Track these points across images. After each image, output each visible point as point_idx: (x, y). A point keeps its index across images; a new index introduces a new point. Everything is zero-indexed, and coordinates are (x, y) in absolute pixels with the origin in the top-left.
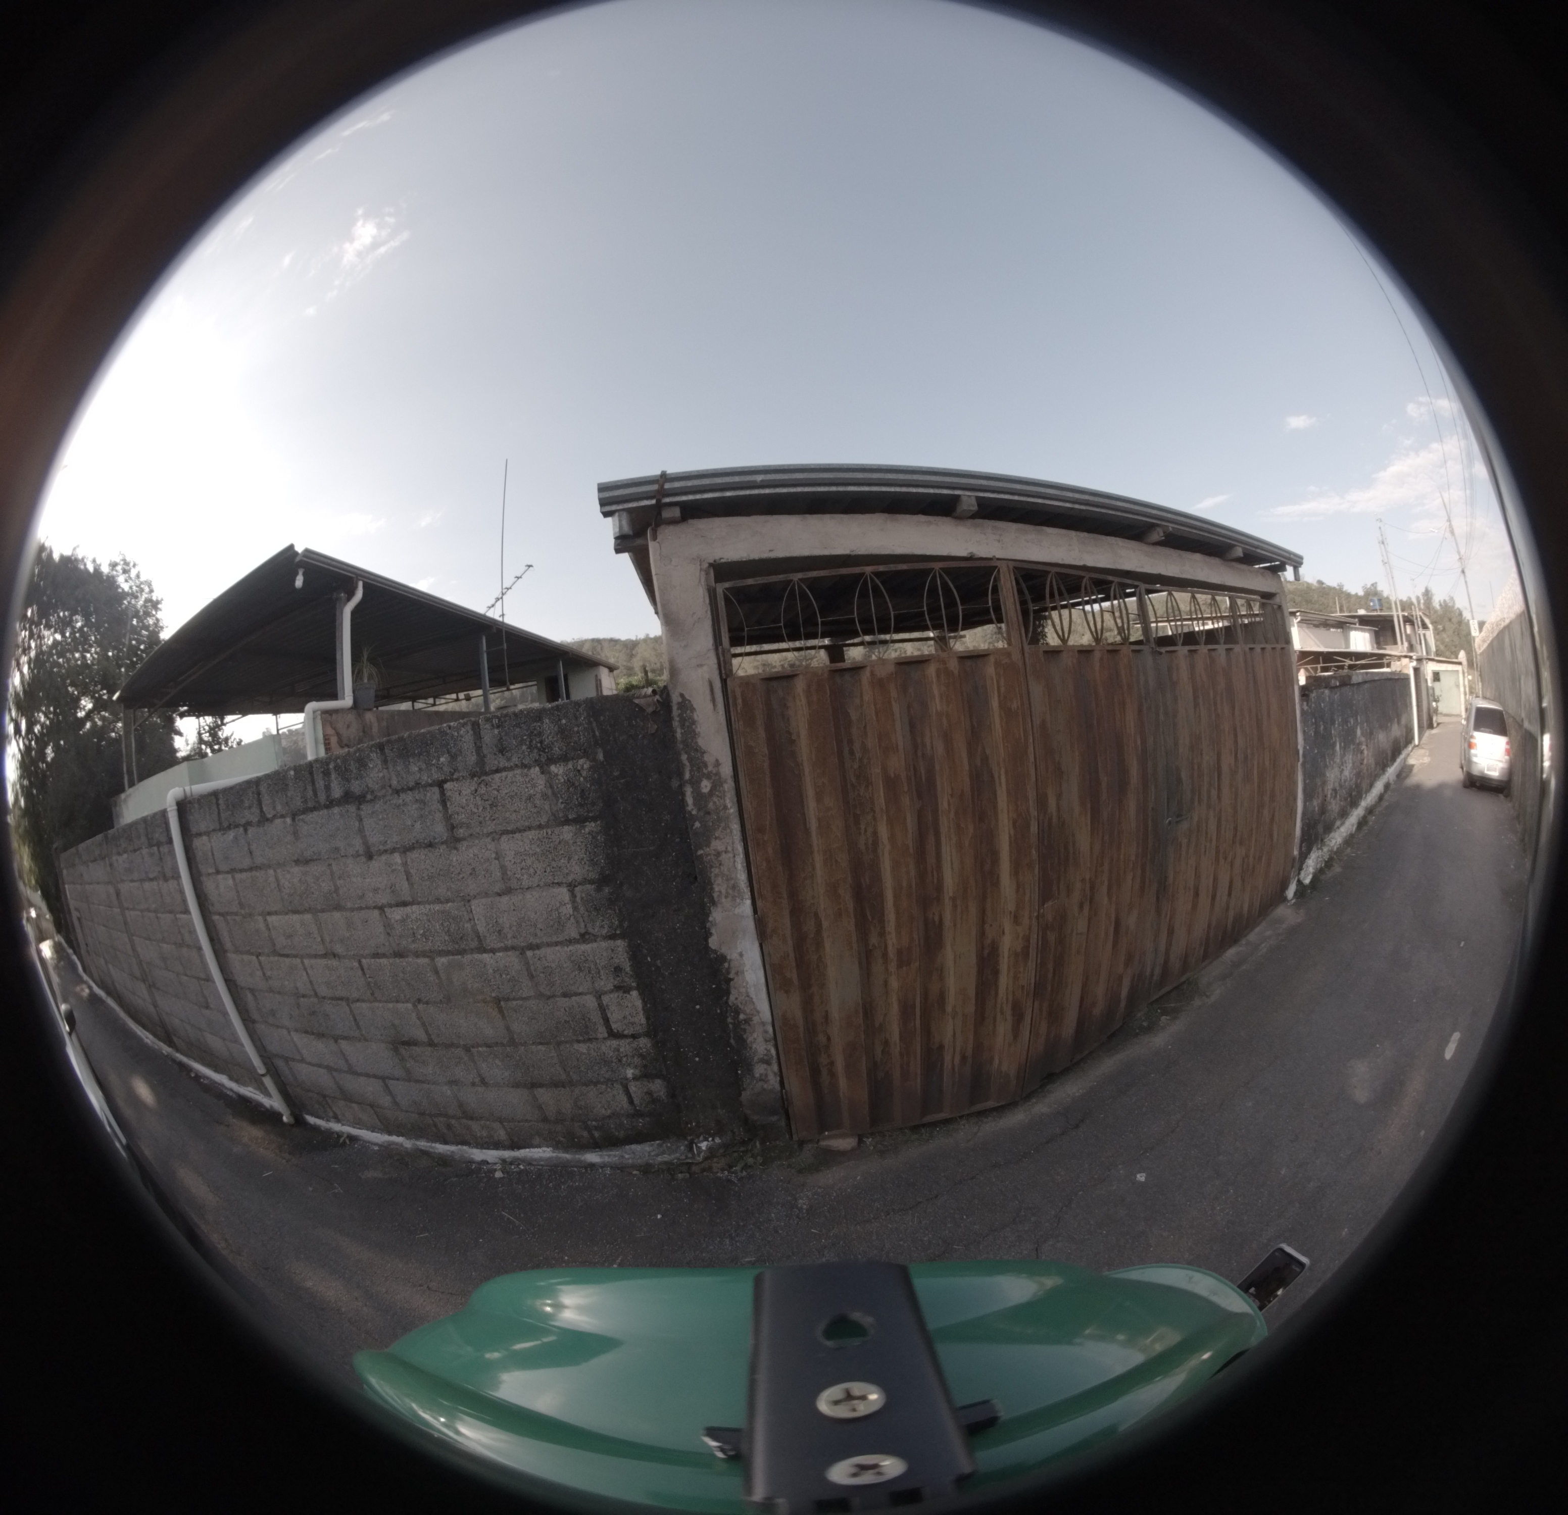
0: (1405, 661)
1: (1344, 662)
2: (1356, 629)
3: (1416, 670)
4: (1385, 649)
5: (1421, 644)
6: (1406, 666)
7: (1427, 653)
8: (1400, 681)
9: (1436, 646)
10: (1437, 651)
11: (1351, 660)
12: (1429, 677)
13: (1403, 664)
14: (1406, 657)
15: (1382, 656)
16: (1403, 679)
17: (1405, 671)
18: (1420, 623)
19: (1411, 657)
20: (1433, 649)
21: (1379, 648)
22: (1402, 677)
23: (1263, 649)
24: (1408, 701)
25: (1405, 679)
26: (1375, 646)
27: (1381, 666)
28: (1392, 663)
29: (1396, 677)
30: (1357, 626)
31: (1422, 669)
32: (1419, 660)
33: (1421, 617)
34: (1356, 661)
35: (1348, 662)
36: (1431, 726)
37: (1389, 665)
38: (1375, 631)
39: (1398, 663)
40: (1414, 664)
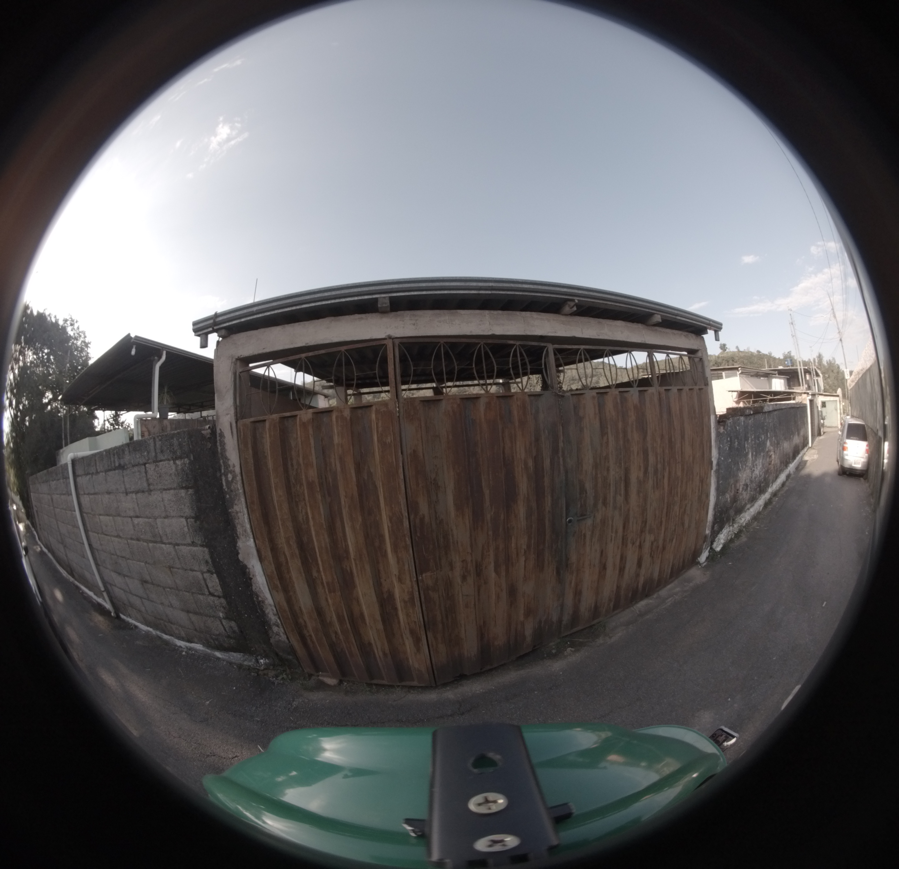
0: (804, 396)
1: (767, 397)
2: (776, 378)
3: (811, 401)
4: (793, 389)
5: (815, 385)
6: (805, 399)
7: (819, 391)
8: (801, 408)
9: (824, 386)
10: (824, 389)
11: (771, 396)
12: (819, 405)
13: (803, 398)
14: (805, 393)
15: (790, 393)
16: (802, 407)
17: (804, 402)
18: (814, 373)
19: (808, 394)
20: (822, 388)
21: (789, 389)
22: (802, 406)
23: (680, 390)
24: (805, 420)
25: (804, 407)
26: (787, 387)
27: (789, 399)
28: (796, 397)
29: (798, 406)
30: (777, 375)
31: (815, 400)
32: (813, 395)
33: (815, 370)
34: (774, 396)
35: (769, 397)
36: (819, 434)
37: (794, 399)
38: (787, 378)
39: (800, 397)
40: (810, 397)
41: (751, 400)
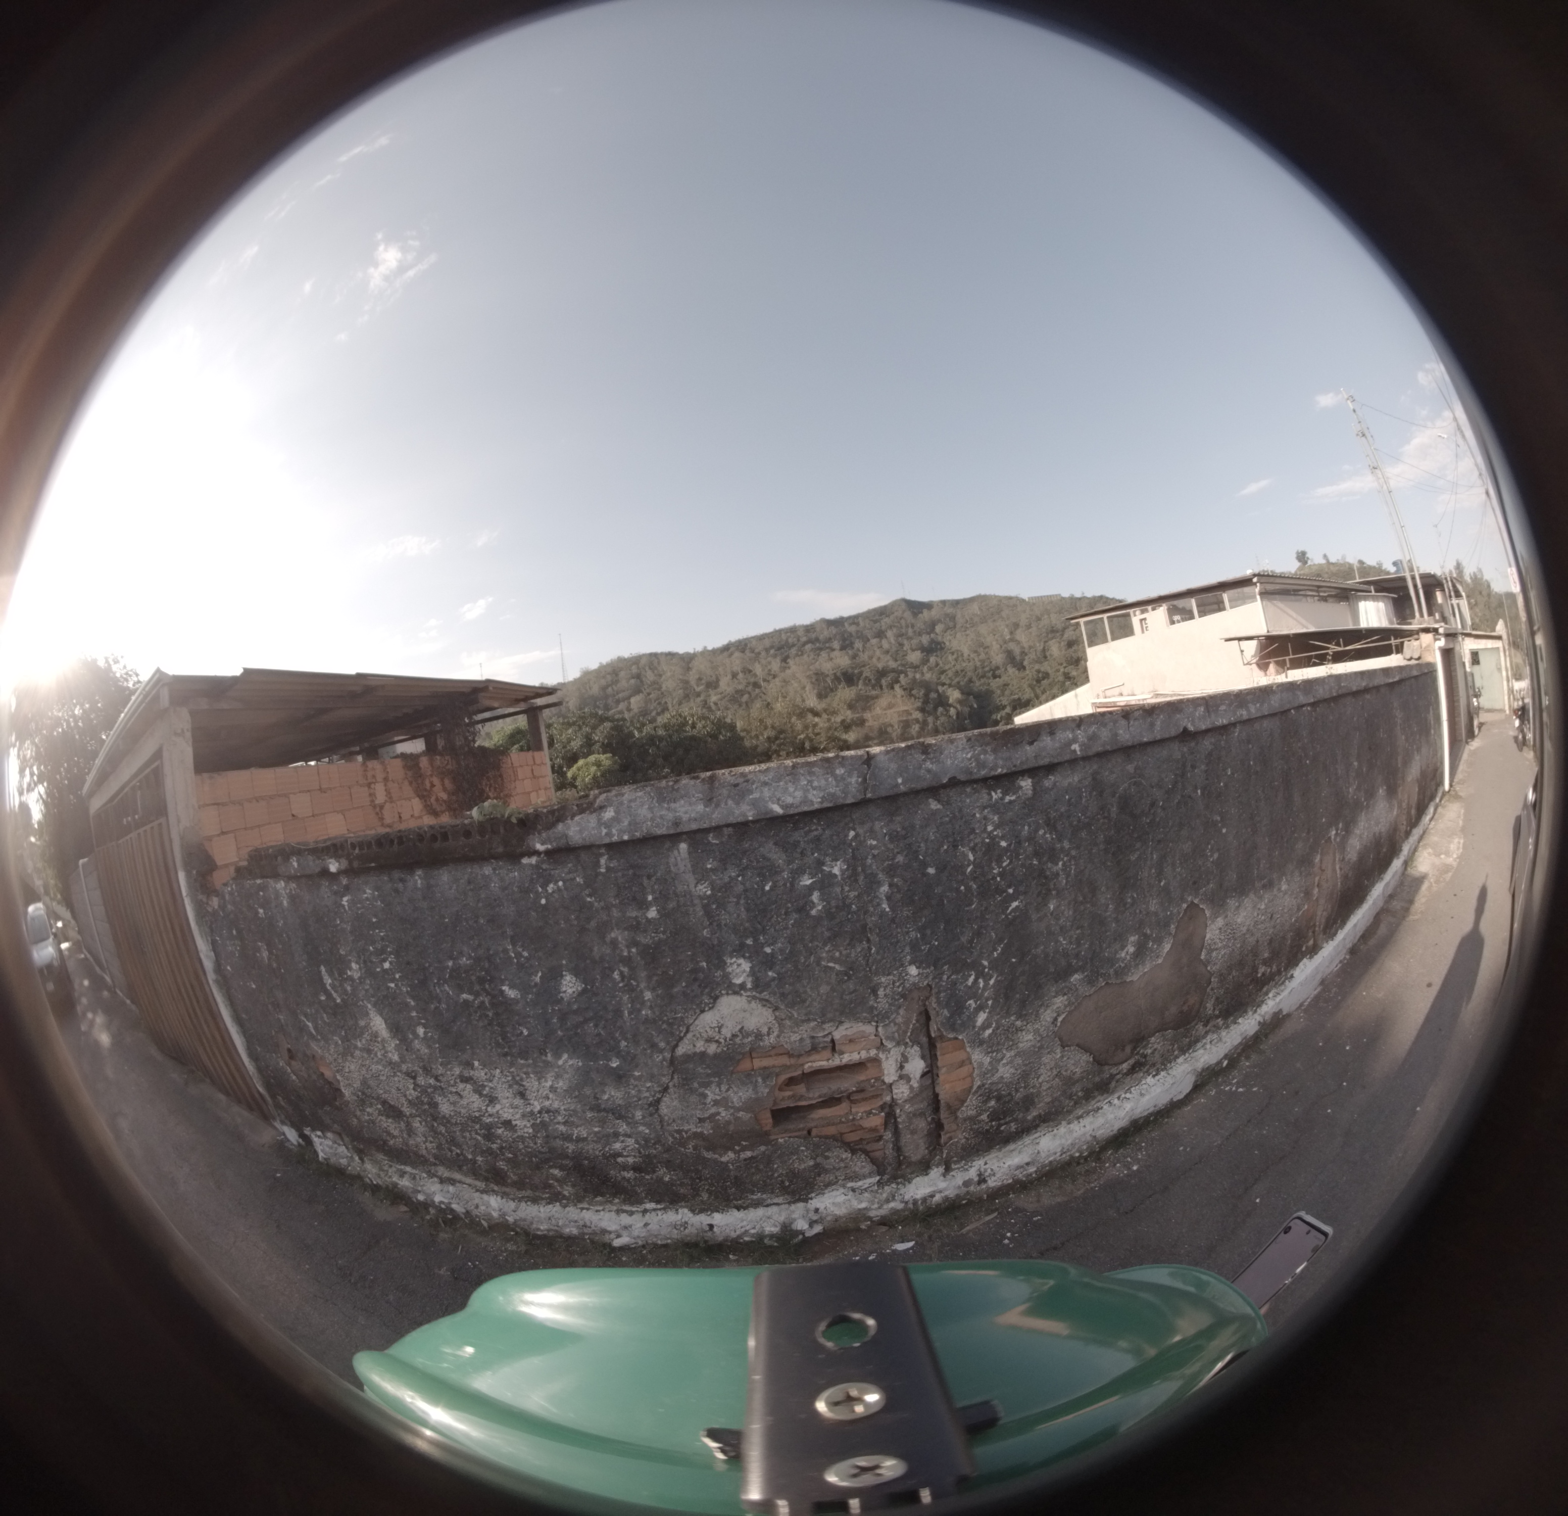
0: (1426, 638)
3: (1446, 653)
4: (1404, 622)
6: (1428, 648)
7: (1462, 626)
8: (1421, 676)
12: (1467, 662)
13: (1424, 645)
14: (1428, 631)
15: (1393, 634)
17: (1428, 658)
19: (1436, 632)
21: (1396, 622)
22: (1419, 670)
24: (1434, 705)
25: (1428, 672)
28: (1406, 644)
30: (1368, 594)
31: (1454, 649)
32: (1450, 636)
34: (1345, 646)
36: (1469, 738)
40: (1442, 642)
41: (1287, 658)
